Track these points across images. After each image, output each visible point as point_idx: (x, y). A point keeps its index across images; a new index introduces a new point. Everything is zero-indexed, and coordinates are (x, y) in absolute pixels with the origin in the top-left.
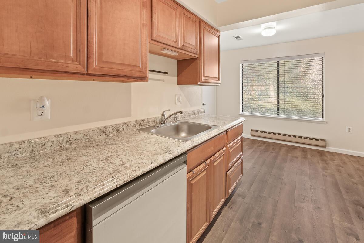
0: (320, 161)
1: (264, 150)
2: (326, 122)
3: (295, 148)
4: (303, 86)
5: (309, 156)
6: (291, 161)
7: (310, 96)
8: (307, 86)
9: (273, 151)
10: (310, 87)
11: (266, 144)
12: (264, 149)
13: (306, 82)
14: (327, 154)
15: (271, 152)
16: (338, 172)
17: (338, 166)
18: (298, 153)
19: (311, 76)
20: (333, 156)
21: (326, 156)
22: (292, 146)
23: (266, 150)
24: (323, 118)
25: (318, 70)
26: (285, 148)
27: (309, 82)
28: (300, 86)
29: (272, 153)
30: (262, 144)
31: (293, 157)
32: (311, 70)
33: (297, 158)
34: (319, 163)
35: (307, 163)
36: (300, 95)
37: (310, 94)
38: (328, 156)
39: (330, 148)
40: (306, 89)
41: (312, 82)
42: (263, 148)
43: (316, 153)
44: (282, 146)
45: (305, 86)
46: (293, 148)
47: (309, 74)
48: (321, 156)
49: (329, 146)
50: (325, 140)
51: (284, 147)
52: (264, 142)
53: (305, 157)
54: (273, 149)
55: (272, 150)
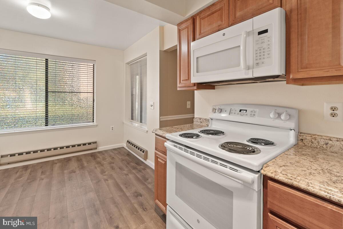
0: (96, 165)
1: (29, 181)
2: (97, 125)
3: (69, 159)
4: (60, 91)
5: (85, 164)
6: (69, 180)
7: (66, 101)
8: (64, 91)
9: (43, 176)
10: (67, 92)
11: (29, 171)
12: (28, 179)
13: (63, 87)
14: (99, 155)
15: (40, 180)
16: (113, 170)
17: (110, 164)
18: (74, 165)
19: (68, 80)
20: (103, 154)
21: (99, 157)
22: (65, 159)
23: (32, 179)
24: (93, 122)
25: (75, 75)
26: (58, 165)
27: (65, 86)
28: (56, 91)
29: (43, 179)
30: (24, 172)
31: (70, 173)
32: (68, 74)
33: (75, 172)
34: (96, 168)
35: (87, 174)
36: (56, 101)
37: (67, 100)
38: (100, 157)
39: (100, 148)
40: (63, 94)
41: (69, 87)
42: (26, 179)
43: (90, 157)
44: (53, 163)
45: (62, 91)
46: (66, 160)
47: (66, 78)
48: (95, 159)
49: (99, 147)
50: (96, 142)
51: (56, 164)
52: (26, 167)
53: (82, 167)
54: (42, 172)
55: (41, 175)
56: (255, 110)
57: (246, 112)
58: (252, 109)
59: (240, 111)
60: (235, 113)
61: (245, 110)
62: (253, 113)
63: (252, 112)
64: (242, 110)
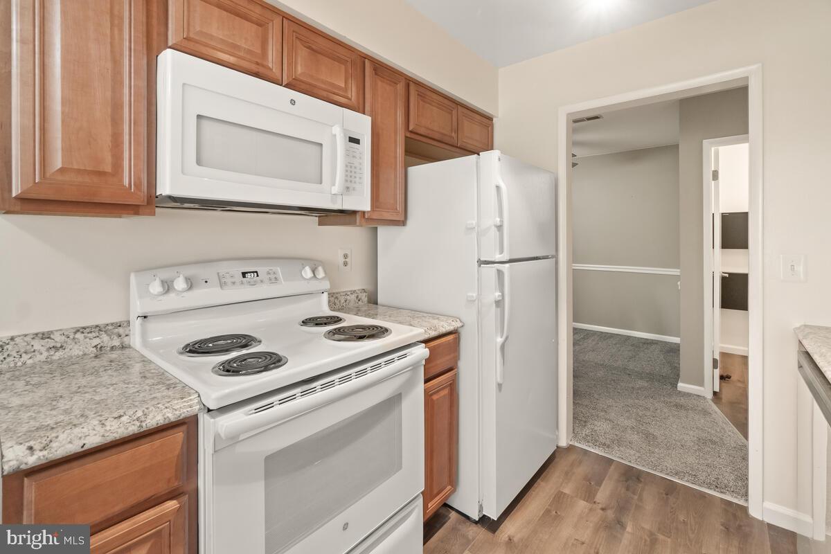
56: (274, 269)
57: (258, 276)
58: (267, 269)
59: (244, 274)
60: (234, 283)
61: (253, 272)
62: (272, 276)
63: (270, 274)
64: (247, 273)
